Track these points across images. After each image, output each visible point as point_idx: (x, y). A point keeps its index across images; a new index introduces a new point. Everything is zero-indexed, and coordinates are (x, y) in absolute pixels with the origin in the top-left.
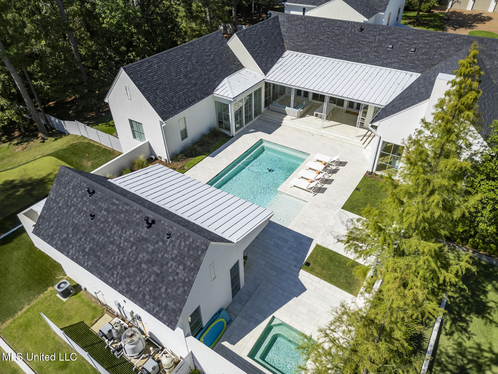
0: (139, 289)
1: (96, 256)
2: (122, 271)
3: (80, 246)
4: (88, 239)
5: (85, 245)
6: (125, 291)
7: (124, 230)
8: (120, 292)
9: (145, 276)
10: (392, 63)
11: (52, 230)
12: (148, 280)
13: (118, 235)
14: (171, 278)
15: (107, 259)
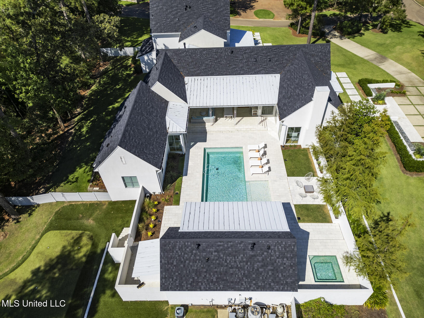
0: (264, 282)
1: (224, 280)
2: (248, 279)
3: (207, 281)
4: (212, 274)
5: (212, 278)
6: (256, 288)
7: (236, 257)
8: (252, 291)
9: (264, 274)
10: (260, 71)
11: (177, 282)
12: (268, 275)
13: (233, 262)
14: (282, 268)
15: (233, 278)
